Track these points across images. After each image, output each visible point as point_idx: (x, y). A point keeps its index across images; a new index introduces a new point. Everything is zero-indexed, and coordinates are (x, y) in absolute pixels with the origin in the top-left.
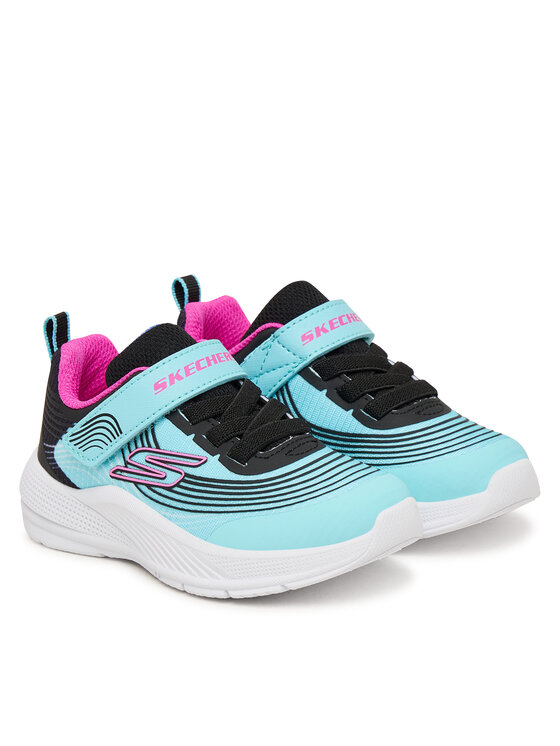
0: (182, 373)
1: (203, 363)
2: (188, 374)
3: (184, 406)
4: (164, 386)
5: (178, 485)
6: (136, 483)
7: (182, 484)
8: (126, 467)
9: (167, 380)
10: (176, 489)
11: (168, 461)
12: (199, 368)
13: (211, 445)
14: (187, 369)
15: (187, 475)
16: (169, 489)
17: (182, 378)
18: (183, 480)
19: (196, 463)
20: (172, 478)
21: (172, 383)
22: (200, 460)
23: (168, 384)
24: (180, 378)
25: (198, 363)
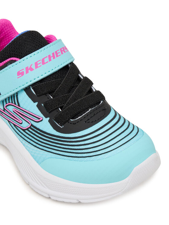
0: (33, 67)
1: (47, 60)
2: (37, 67)
3: (34, 85)
4: (22, 74)
5: (27, 129)
6: (9, 121)
7: (30, 129)
8: (4, 111)
9: (25, 71)
10: (27, 131)
11: (24, 114)
12: (43, 63)
13: (45, 111)
14: (36, 64)
15: (32, 125)
16: (24, 130)
17: (33, 70)
18: (30, 128)
19: (37, 120)
20: (25, 125)
21: (27, 72)
22: (39, 119)
23: (25, 73)
24: (32, 69)
25: (43, 60)
